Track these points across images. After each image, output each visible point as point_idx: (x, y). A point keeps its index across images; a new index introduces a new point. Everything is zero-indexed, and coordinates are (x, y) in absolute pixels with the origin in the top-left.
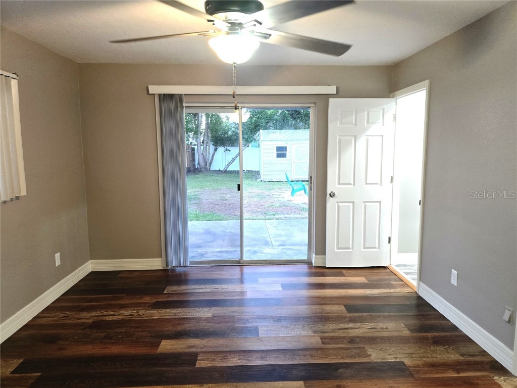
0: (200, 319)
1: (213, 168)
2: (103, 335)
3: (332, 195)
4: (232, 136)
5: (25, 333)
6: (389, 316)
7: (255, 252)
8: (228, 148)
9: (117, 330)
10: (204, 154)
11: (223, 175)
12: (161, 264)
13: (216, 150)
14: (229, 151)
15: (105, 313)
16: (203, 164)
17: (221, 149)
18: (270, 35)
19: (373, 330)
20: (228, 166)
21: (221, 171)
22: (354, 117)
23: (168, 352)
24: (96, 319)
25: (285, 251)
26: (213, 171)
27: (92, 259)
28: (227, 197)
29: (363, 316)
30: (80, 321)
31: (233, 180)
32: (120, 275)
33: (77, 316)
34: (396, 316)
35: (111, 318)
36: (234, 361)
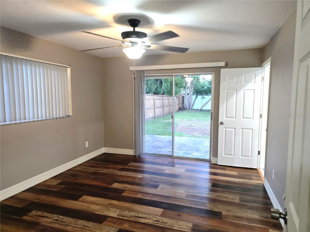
0: (136, 178)
1: (194, 108)
2: (94, 177)
3: (222, 123)
4: (206, 89)
5: (68, 172)
6: (234, 192)
7: (188, 154)
8: (204, 96)
9: (100, 176)
10: (189, 100)
11: (199, 112)
12: (133, 152)
13: (196, 97)
14: (204, 98)
15: (100, 169)
16: (188, 106)
17: (200, 97)
18: (151, 46)
19: (218, 197)
20: (203, 106)
21: (199, 110)
22: (236, 79)
23: (114, 187)
24: (95, 171)
25: (205, 155)
26: (194, 109)
27: (105, 147)
28: (194, 125)
29: (219, 190)
30: (89, 171)
31: (203, 115)
32: (115, 155)
33: (89, 169)
34: (239, 193)
35: (101, 171)
36: (139, 196)
